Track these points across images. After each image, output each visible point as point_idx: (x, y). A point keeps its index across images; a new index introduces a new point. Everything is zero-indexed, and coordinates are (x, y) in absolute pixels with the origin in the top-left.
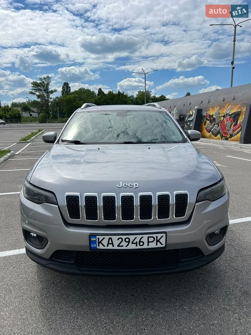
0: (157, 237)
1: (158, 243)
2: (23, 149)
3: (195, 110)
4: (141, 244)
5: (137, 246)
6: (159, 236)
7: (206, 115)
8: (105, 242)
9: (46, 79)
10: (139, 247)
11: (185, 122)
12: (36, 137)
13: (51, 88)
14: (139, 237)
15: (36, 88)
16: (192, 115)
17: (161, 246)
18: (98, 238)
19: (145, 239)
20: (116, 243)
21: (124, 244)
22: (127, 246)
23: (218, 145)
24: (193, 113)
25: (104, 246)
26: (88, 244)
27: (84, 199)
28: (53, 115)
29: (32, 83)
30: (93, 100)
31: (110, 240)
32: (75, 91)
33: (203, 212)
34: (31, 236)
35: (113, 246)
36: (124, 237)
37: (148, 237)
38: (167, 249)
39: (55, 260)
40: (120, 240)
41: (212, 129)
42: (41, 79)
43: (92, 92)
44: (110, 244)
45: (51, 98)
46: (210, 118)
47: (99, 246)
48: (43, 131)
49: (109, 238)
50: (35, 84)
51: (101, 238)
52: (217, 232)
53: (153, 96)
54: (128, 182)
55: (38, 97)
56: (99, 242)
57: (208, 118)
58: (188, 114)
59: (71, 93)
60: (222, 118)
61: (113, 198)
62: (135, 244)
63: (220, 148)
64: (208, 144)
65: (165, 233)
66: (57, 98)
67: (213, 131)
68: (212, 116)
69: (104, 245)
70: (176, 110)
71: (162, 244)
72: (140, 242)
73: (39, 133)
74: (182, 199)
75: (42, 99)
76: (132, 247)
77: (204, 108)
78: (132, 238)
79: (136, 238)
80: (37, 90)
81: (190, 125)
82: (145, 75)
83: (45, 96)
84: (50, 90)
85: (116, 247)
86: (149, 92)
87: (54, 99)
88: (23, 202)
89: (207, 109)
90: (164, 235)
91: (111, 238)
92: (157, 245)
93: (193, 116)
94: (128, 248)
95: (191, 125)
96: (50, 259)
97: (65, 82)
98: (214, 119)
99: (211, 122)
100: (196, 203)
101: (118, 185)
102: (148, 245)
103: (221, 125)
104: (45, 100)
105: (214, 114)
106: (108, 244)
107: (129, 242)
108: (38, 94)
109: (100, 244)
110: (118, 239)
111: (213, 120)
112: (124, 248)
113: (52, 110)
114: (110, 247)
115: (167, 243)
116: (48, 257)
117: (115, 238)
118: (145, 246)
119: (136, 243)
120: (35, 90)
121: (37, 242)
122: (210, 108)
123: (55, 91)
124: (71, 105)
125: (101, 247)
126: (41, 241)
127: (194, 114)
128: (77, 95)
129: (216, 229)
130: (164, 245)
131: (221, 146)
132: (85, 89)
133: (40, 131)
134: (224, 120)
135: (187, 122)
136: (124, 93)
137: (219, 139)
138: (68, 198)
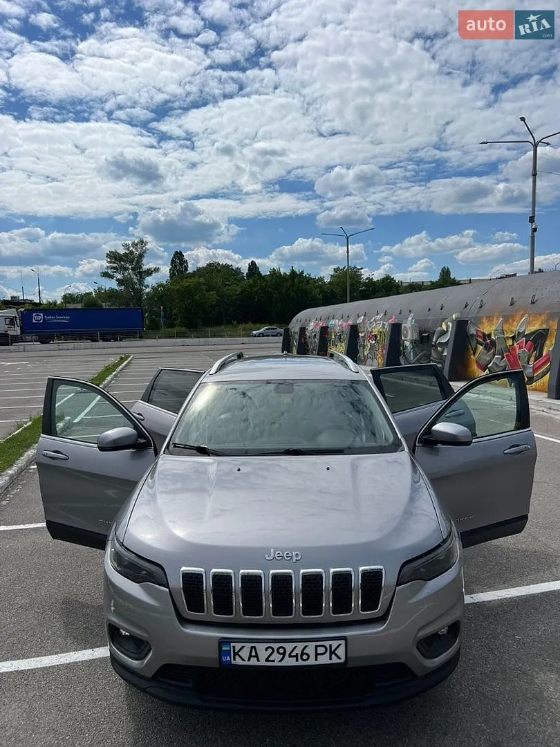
0: (331, 646)
1: (333, 656)
2: (88, 409)
3: (452, 321)
4: (305, 657)
5: (297, 660)
6: (335, 644)
7: (475, 333)
8: (245, 653)
9: (137, 245)
10: (301, 663)
11: (433, 345)
12: (115, 376)
13: (147, 264)
14: (301, 646)
15: (116, 265)
16: (447, 331)
17: (339, 661)
18: (234, 647)
19: (311, 650)
20: (263, 654)
21: (276, 656)
22: (280, 661)
23: (501, 400)
24: (447, 328)
25: (243, 660)
26: (217, 656)
27: (211, 579)
28: (152, 321)
29: (107, 254)
30: (237, 288)
31: (253, 650)
32: (199, 269)
33: (411, 601)
34: (121, 635)
35: (258, 660)
36: (275, 646)
37: (317, 646)
38: (348, 666)
39: (162, 679)
40: (270, 651)
41: (490, 363)
42: (127, 247)
43: (236, 271)
44: (253, 656)
45: (147, 286)
46: (485, 340)
47: (234, 659)
48: (129, 360)
49: (252, 647)
50: (114, 257)
51: (238, 646)
52: (444, 631)
53: (367, 278)
54: (283, 550)
55: (120, 282)
56: (236, 654)
57: (481, 340)
58: (439, 329)
59: (189, 273)
60: (510, 342)
61: (257, 579)
62: (295, 658)
63: (505, 408)
64: (481, 397)
65: (345, 638)
66: (160, 285)
67: (491, 367)
68: (489, 336)
69: (243, 658)
70: (412, 319)
71: (339, 658)
72: (303, 654)
73: (120, 365)
74: (372, 580)
75: (127, 287)
76: (289, 662)
77: (472, 317)
78: (289, 647)
79: (295, 647)
80: (117, 269)
81: (443, 353)
82: (348, 238)
83: (135, 280)
84: (145, 267)
85: (263, 663)
86: (359, 269)
87: (153, 288)
88: (109, 575)
89: (478, 321)
90: (343, 642)
91: (254, 647)
92: (331, 659)
93: (449, 335)
94: (283, 664)
95: (445, 354)
96: (154, 678)
97: (177, 252)
98: (493, 343)
99: (487, 348)
100: (397, 585)
101: (266, 556)
102: (316, 660)
103: (507, 356)
104: (134, 289)
105: (493, 332)
106: (250, 656)
107: (284, 654)
108: (119, 276)
109: (237, 657)
110: (266, 650)
111: (490, 345)
112: (276, 664)
113: (150, 311)
114: (254, 662)
115: (349, 655)
116: (149, 674)
117: (261, 647)
118: (312, 661)
119: (296, 656)
120: (114, 268)
121: (131, 646)
122: (485, 318)
123: (157, 270)
124: (190, 301)
125: (238, 661)
126: (138, 646)
127: (450, 329)
128: (202, 280)
129: (441, 626)
130: (343, 660)
131: (508, 402)
132: (221, 263)
133: (122, 360)
134: (513, 344)
135: (435, 346)
136: (302, 272)
137: (506, 386)
138: (186, 576)
